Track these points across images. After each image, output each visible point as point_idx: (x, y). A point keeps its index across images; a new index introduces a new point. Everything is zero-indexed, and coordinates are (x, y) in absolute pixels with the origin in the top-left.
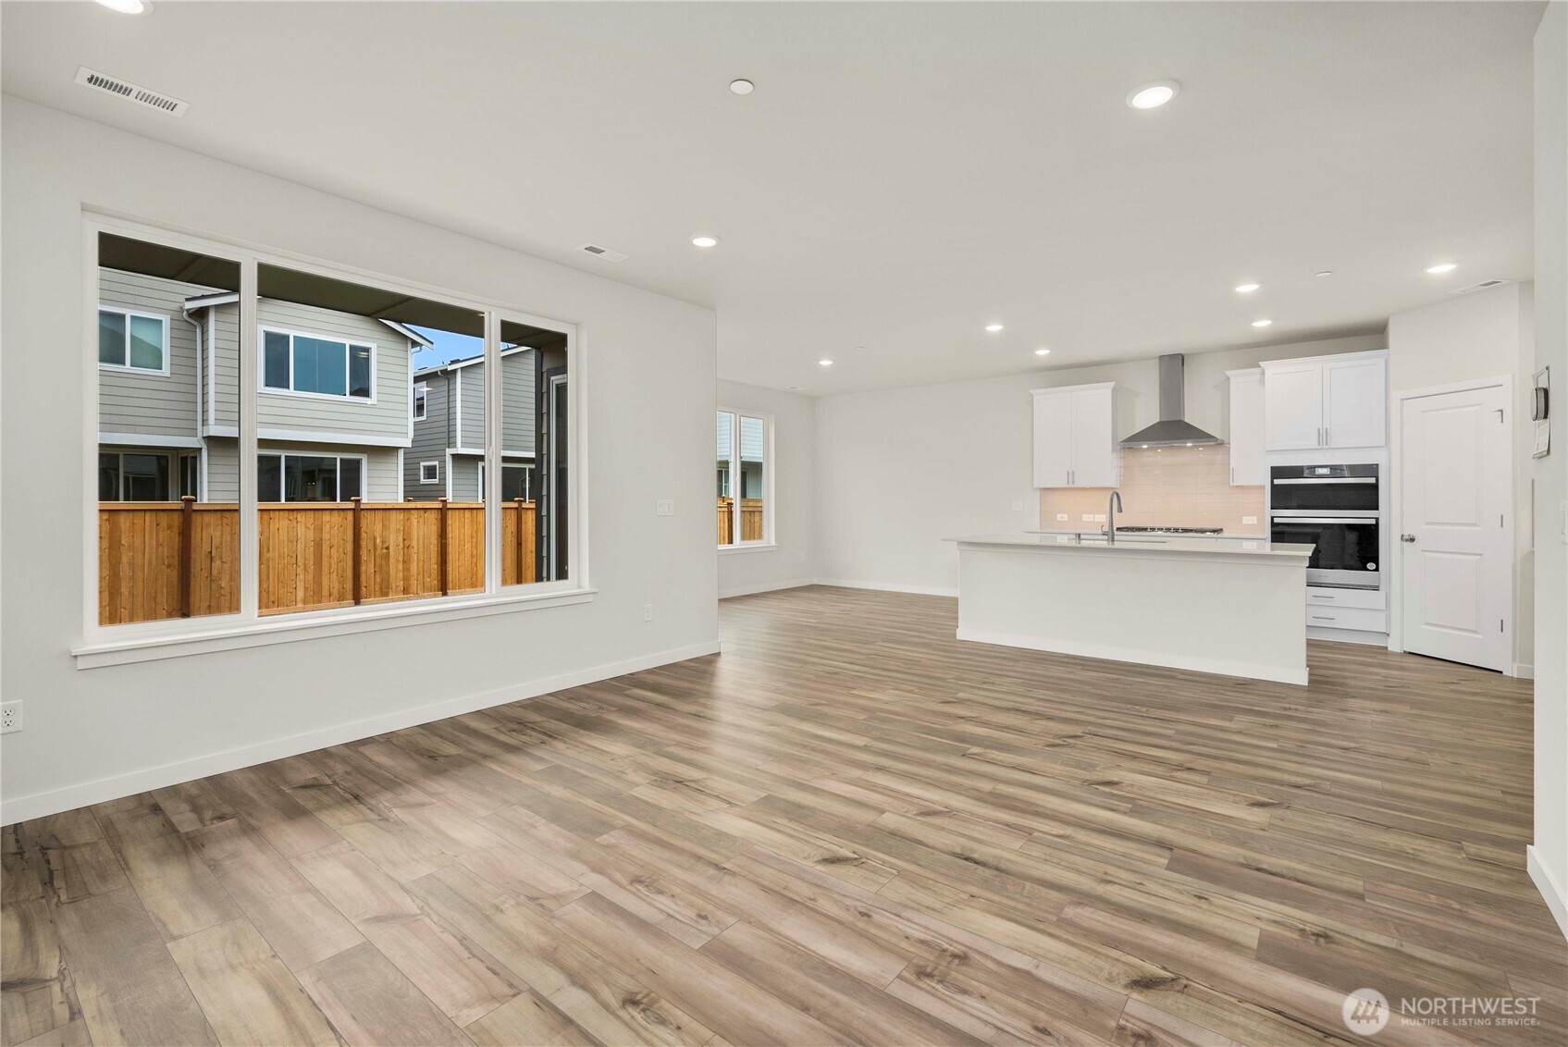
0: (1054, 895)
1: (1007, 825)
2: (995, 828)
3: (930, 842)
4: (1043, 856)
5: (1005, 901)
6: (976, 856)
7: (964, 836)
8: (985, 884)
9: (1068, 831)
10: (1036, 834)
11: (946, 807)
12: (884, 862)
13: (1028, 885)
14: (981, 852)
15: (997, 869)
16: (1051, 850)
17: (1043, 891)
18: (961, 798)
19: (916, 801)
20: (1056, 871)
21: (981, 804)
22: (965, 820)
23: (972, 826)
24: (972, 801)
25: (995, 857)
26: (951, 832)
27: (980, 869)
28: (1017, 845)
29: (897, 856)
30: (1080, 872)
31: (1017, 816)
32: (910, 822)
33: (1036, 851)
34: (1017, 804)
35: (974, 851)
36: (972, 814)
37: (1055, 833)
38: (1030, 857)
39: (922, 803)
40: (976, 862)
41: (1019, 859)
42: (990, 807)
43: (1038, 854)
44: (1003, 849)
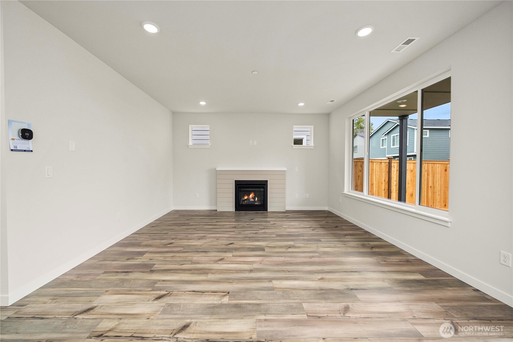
0: (185, 251)
1: (198, 263)
2: (201, 261)
3: (216, 253)
4: (188, 257)
5: (195, 247)
6: (204, 253)
7: (209, 256)
8: (199, 248)
9: (180, 267)
10: (190, 263)
11: (218, 263)
12: (222, 246)
13: (191, 251)
14: (203, 254)
15: (198, 252)
16: (186, 260)
17: (187, 251)
18: (216, 268)
19: (228, 262)
20: (184, 255)
21: (209, 268)
22: (211, 261)
23: (208, 260)
24: (212, 268)
25: (199, 254)
26: (212, 256)
27: (202, 251)
28: (195, 258)
29: (220, 248)
30: (179, 257)
31: (197, 267)
32: (224, 256)
33: (189, 258)
34: (197, 272)
35: (204, 254)
36: (210, 263)
37: (185, 265)
38: (191, 256)
39: (226, 262)
40: (203, 252)
41: (193, 255)
42: (205, 268)
43: (189, 257)
44: (198, 256)
